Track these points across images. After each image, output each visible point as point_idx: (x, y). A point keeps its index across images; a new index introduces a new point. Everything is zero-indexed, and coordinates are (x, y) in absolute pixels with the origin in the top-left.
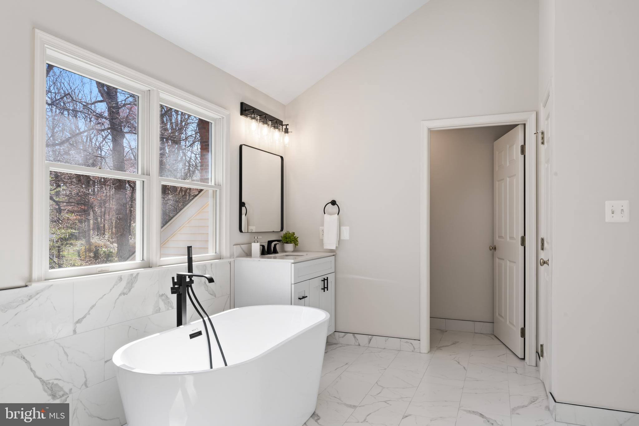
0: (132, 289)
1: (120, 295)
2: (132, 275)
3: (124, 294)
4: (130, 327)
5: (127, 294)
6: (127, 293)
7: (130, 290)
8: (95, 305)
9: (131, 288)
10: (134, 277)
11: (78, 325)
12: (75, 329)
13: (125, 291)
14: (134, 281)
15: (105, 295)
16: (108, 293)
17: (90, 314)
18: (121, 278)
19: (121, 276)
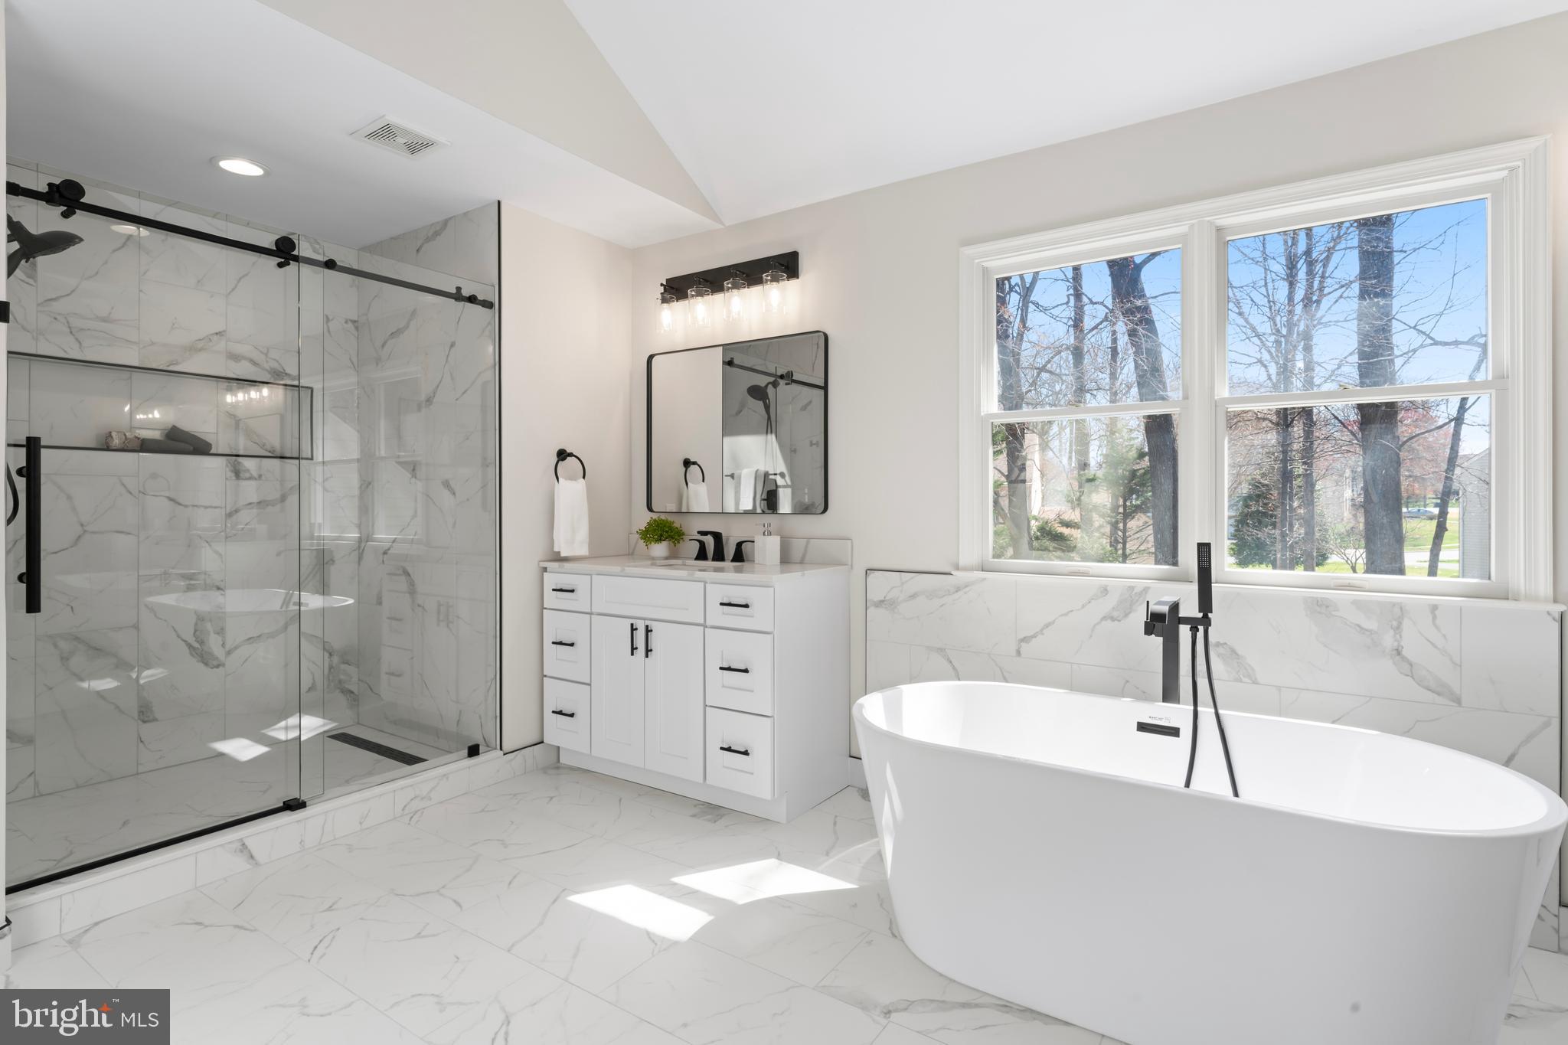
0: (1131, 615)
1: (1104, 618)
2: (1131, 588)
3: (1113, 619)
4: (1128, 681)
5: (1119, 621)
6: (1119, 619)
7: (1126, 615)
8: (1053, 622)
9: (1130, 613)
10: (1136, 593)
11: (1023, 644)
12: (1019, 648)
13: (1115, 614)
14: (1137, 601)
15: (1072, 611)
16: (1078, 610)
17: (1043, 634)
18: (1106, 590)
19: (1107, 586)
